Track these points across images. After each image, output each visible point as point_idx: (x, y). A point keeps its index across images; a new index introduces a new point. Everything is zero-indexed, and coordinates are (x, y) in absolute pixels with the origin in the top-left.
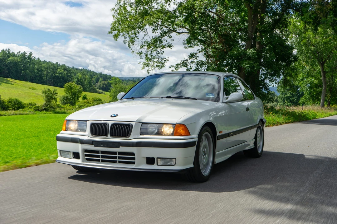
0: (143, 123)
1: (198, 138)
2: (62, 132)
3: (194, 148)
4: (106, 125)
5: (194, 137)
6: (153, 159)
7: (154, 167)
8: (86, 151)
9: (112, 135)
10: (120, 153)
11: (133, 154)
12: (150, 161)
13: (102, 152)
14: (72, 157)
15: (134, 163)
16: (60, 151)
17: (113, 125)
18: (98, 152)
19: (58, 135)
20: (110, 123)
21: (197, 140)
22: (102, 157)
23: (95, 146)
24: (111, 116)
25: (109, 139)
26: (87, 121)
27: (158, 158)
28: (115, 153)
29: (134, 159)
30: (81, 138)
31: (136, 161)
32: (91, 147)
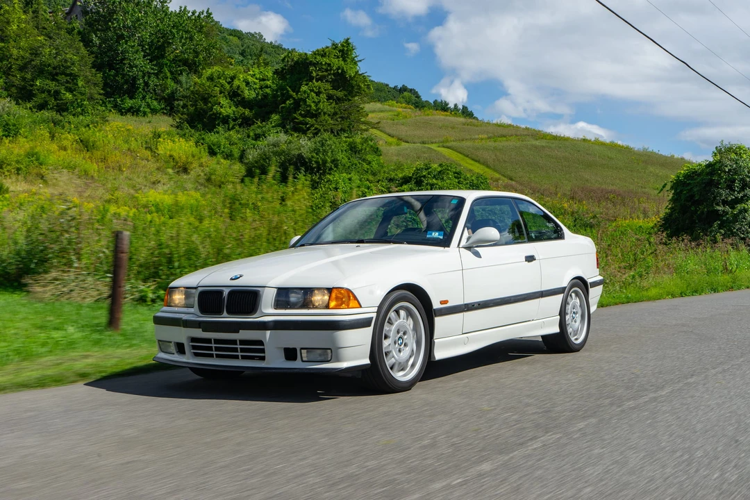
0: (279, 289)
2: (164, 308)
3: (369, 331)
4: (219, 294)
5: (369, 311)
6: (295, 350)
7: (298, 364)
8: (193, 340)
9: (230, 312)
10: (243, 342)
11: (261, 343)
12: (290, 354)
13: (217, 341)
14: (175, 352)
15: (263, 358)
16: (159, 341)
17: (230, 293)
18: (209, 341)
20: (226, 291)
21: (374, 315)
22: (217, 349)
23: (203, 331)
24: (232, 279)
25: (225, 318)
26: (194, 288)
27: (301, 349)
28: (234, 342)
29: (263, 351)
30: (185, 317)
31: (266, 355)
32: (198, 333)
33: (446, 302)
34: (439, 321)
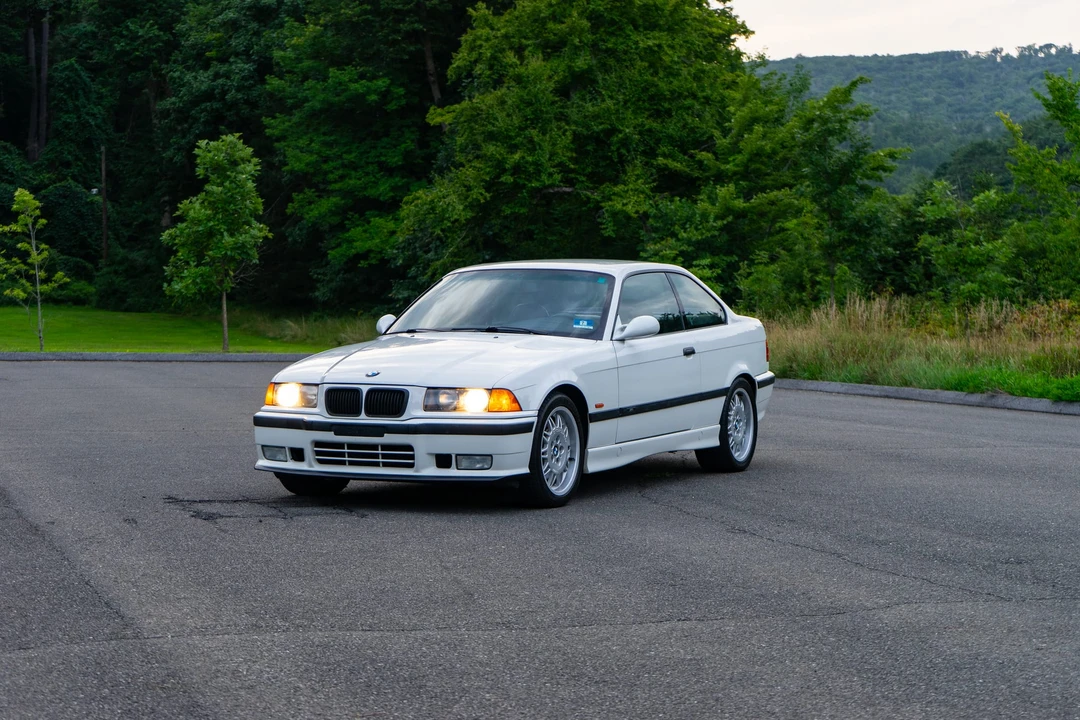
0: (429, 388)
1: (539, 416)
2: (265, 407)
3: (530, 436)
4: (357, 392)
5: (530, 415)
6: (449, 456)
7: (452, 472)
8: (317, 444)
9: (369, 413)
10: (385, 447)
11: (410, 448)
12: (443, 461)
13: (351, 446)
14: (289, 457)
15: (411, 466)
16: (263, 446)
17: (370, 392)
18: (340, 445)
19: (259, 414)
20: (365, 389)
21: (535, 419)
23: (335, 434)
24: (368, 376)
25: (363, 419)
26: (317, 385)
27: (457, 455)
28: (374, 447)
29: (412, 457)
30: (306, 418)
31: (416, 461)
32: (329, 436)
33: (601, 406)
34: (595, 428)
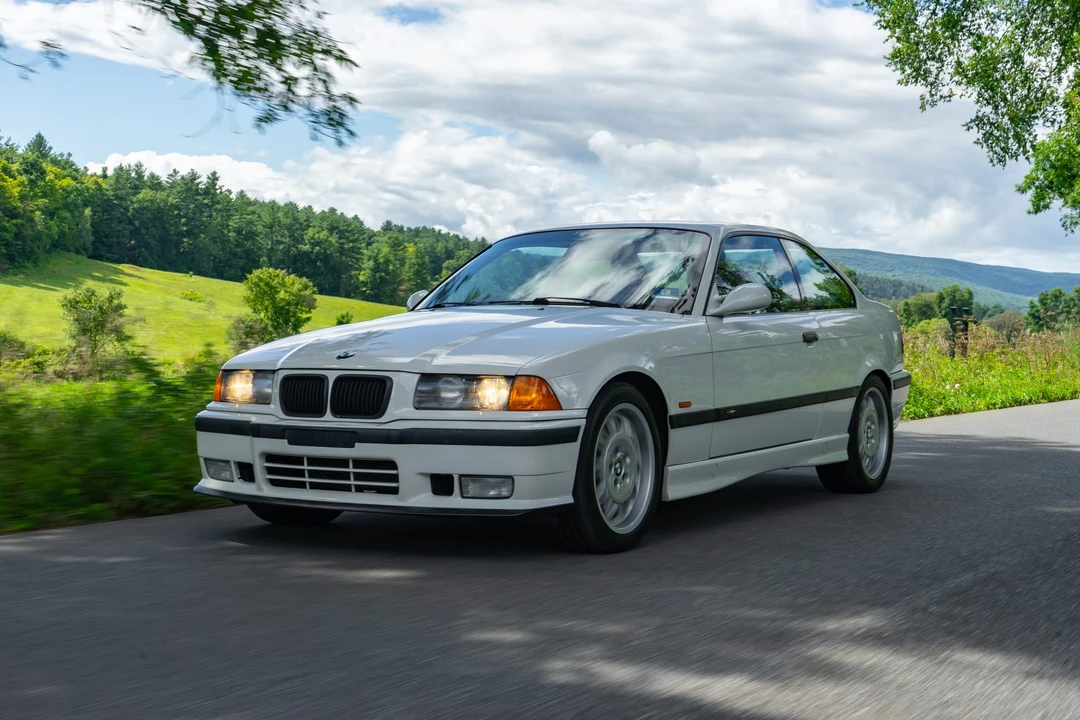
1: (588, 418)
2: (211, 405)
3: (574, 447)
4: (320, 381)
5: (572, 416)
7: (455, 502)
8: (270, 457)
9: (337, 411)
10: (358, 463)
11: (392, 464)
12: (442, 484)
13: (313, 461)
14: (236, 476)
15: (394, 491)
16: (207, 460)
17: (339, 380)
18: (298, 460)
19: (201, 414)
20: (331, 377)
21: (582, 423)
22: (312, 474)
23: (290, 443)
24: (339, 358)
25: (329, 421)
26: (274, 372)
27: (461, 476)
28: (345, 463)
29: (395, 478)
30: (254, 420)
31: (401, 485)
32: (281, 446)
33: (687, 404)
34: (677, 437)
